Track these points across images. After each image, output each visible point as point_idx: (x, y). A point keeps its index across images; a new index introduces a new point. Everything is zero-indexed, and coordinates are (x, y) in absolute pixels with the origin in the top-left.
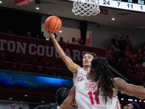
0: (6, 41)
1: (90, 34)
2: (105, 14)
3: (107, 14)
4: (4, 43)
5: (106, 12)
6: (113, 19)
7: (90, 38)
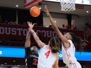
0: (22, 30)
1: (74, 22)
2: (82, 9)
3: (83, 9)
4: (21, 30)
5: (83, 8)
6: (88, 12)
7: (74, 25)
